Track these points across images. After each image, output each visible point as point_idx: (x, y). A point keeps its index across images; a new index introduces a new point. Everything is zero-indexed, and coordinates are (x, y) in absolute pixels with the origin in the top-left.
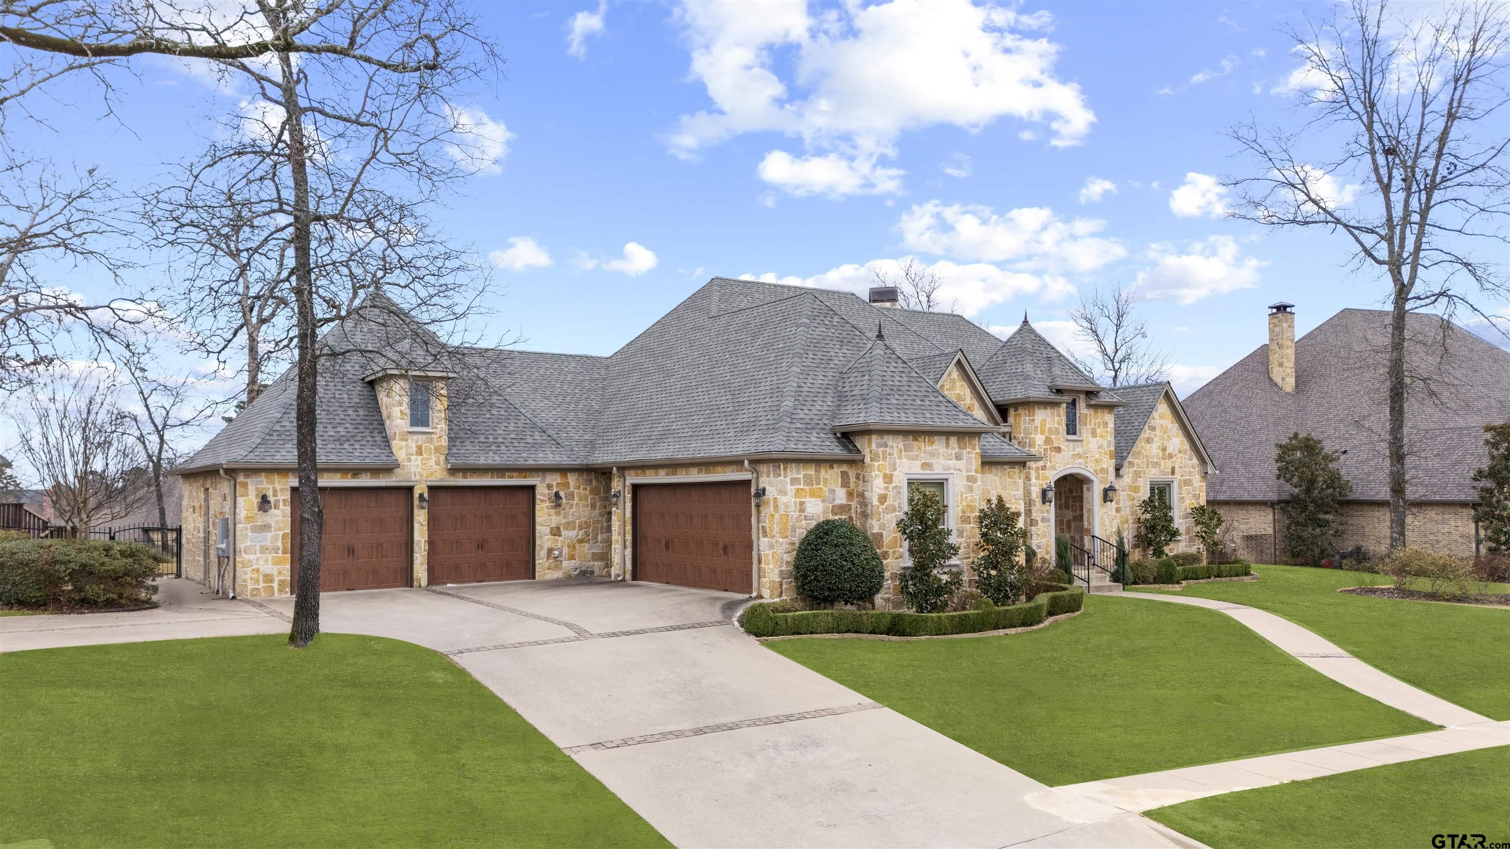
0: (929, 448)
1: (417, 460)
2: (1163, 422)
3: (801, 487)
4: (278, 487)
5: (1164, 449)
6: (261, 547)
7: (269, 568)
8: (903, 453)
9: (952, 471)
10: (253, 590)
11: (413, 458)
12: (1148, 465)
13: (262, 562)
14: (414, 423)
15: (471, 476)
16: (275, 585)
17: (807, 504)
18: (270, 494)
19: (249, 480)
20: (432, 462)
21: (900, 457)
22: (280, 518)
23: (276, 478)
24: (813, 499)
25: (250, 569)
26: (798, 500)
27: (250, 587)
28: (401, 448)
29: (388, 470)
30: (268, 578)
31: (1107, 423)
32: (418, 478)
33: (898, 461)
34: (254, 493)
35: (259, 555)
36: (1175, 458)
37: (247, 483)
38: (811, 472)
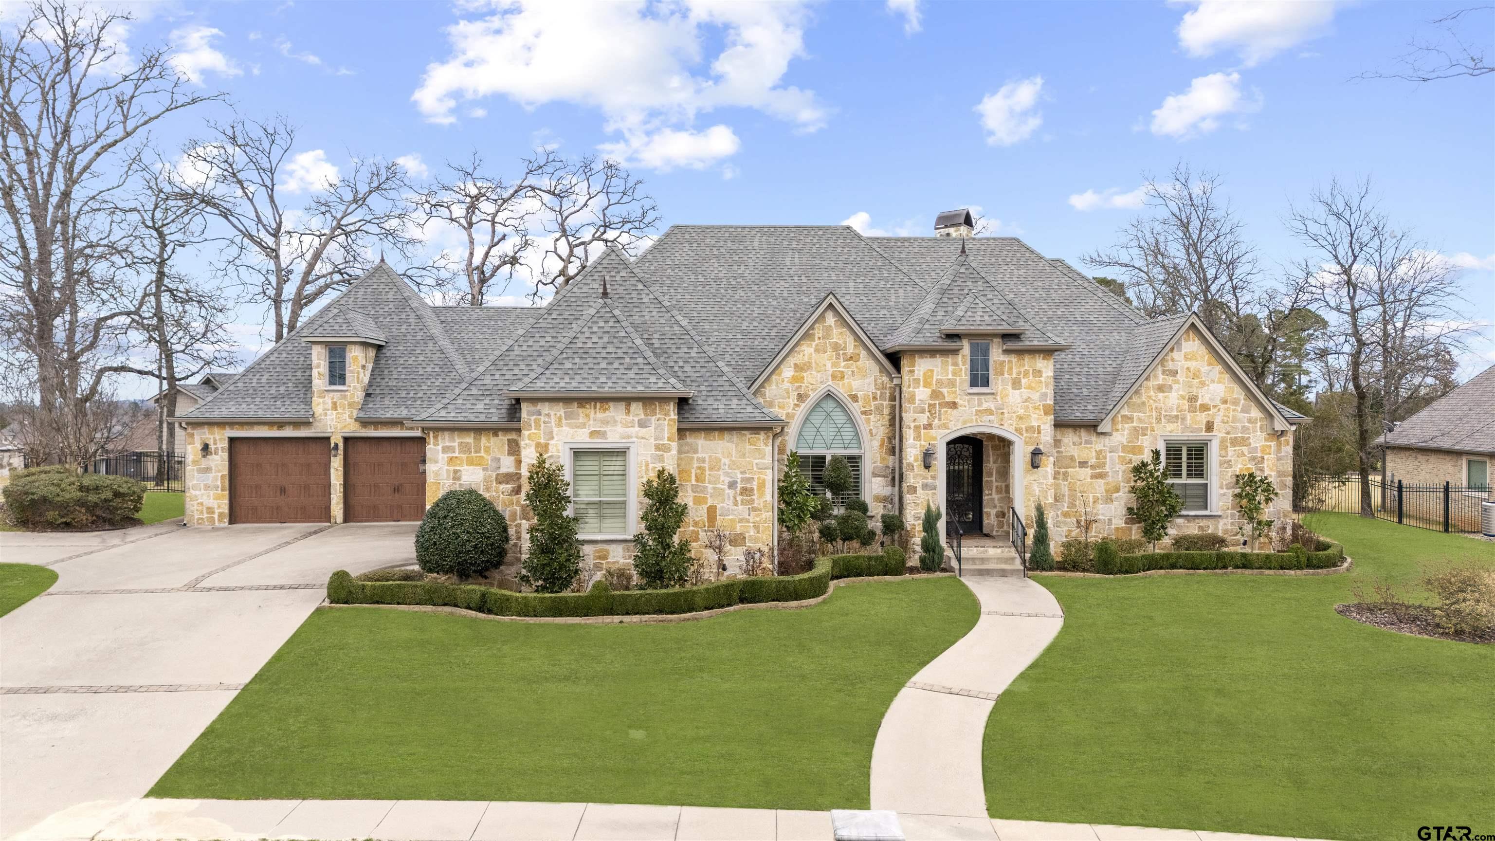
0: (600, 415)
1: (332, 415)
2: (1192, 364)
3: (457, 455)
4: (217, 438)
5: (1193, 399)
6: (205, 485)
7: (212, 503)
8: (564, 421)
9: (634, 439)
10: (199, 519)
11: (328, 413)
12: (1159, 420)
13: (205, 497)
14: (332, 383)
15: (382, 429)
16: (216, 516)
17: (464, 473)
18: (211, 443)
19: (195, 432)
20: (346, 416)
21: (559, 425)
22: (219, 462)
23: (216, 430)
24: (471, 468)
25: (196, 502)
26: (452, 468)
27: (196, 517)
28: (318, 404)
29: (307, 424)
30: (210, 510)
31: (1040, 371)
32: (333, 430)
33: (555, 430)
34: (199, 442)
35: (203, 491)
36: (1213, 411)
37: (193, 434)
38: (469, 439)
